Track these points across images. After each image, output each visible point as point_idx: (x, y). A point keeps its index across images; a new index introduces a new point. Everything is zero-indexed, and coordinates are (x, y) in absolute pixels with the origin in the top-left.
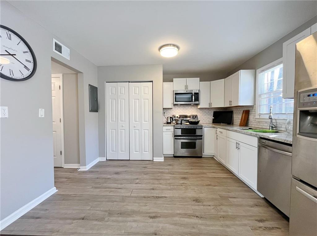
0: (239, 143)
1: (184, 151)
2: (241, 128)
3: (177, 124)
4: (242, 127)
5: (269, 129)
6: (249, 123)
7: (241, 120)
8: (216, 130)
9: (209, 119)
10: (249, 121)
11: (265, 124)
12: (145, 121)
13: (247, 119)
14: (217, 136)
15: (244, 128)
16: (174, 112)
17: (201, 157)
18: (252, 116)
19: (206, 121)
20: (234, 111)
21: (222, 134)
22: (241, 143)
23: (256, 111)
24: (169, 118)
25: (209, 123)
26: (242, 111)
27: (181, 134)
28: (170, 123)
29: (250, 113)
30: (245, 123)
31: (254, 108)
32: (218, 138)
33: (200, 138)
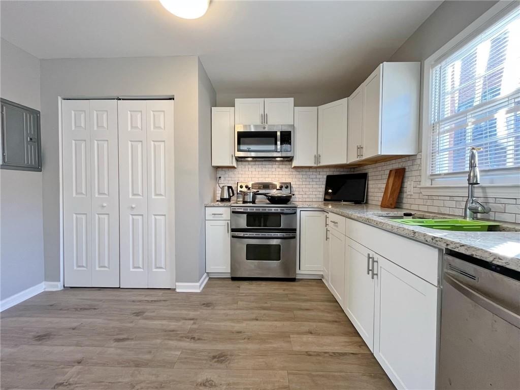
0: (376, 257)
1: (253, 266)
2: (384, 213)
3: (244, 202)
4: (385, 211)
5: (465, 217)
6: (405, 201)
7: (385, 193)
8: (326, 217)
9: (316, 193)
10: (405, 195)
11: (448, 204)
12: (156, 195)
13: (398, 191)
14: (327, 230)
15: (392, 214)
16: (240, 176)
17: (293, 280)
18: (413, 182)
19: (311, 196)
20: (369, 174)
21: (337, 226)
22: (381, 260)
23: (423, 167)
24: (226, 188)
25: (317, 200)
26: (388, 172)
27: (247, 226)
28: (229, 200)
29: (407, 174)
30: (395, 200)
31: (418, 162)
32: (330, 236)
33: (291, 235)
